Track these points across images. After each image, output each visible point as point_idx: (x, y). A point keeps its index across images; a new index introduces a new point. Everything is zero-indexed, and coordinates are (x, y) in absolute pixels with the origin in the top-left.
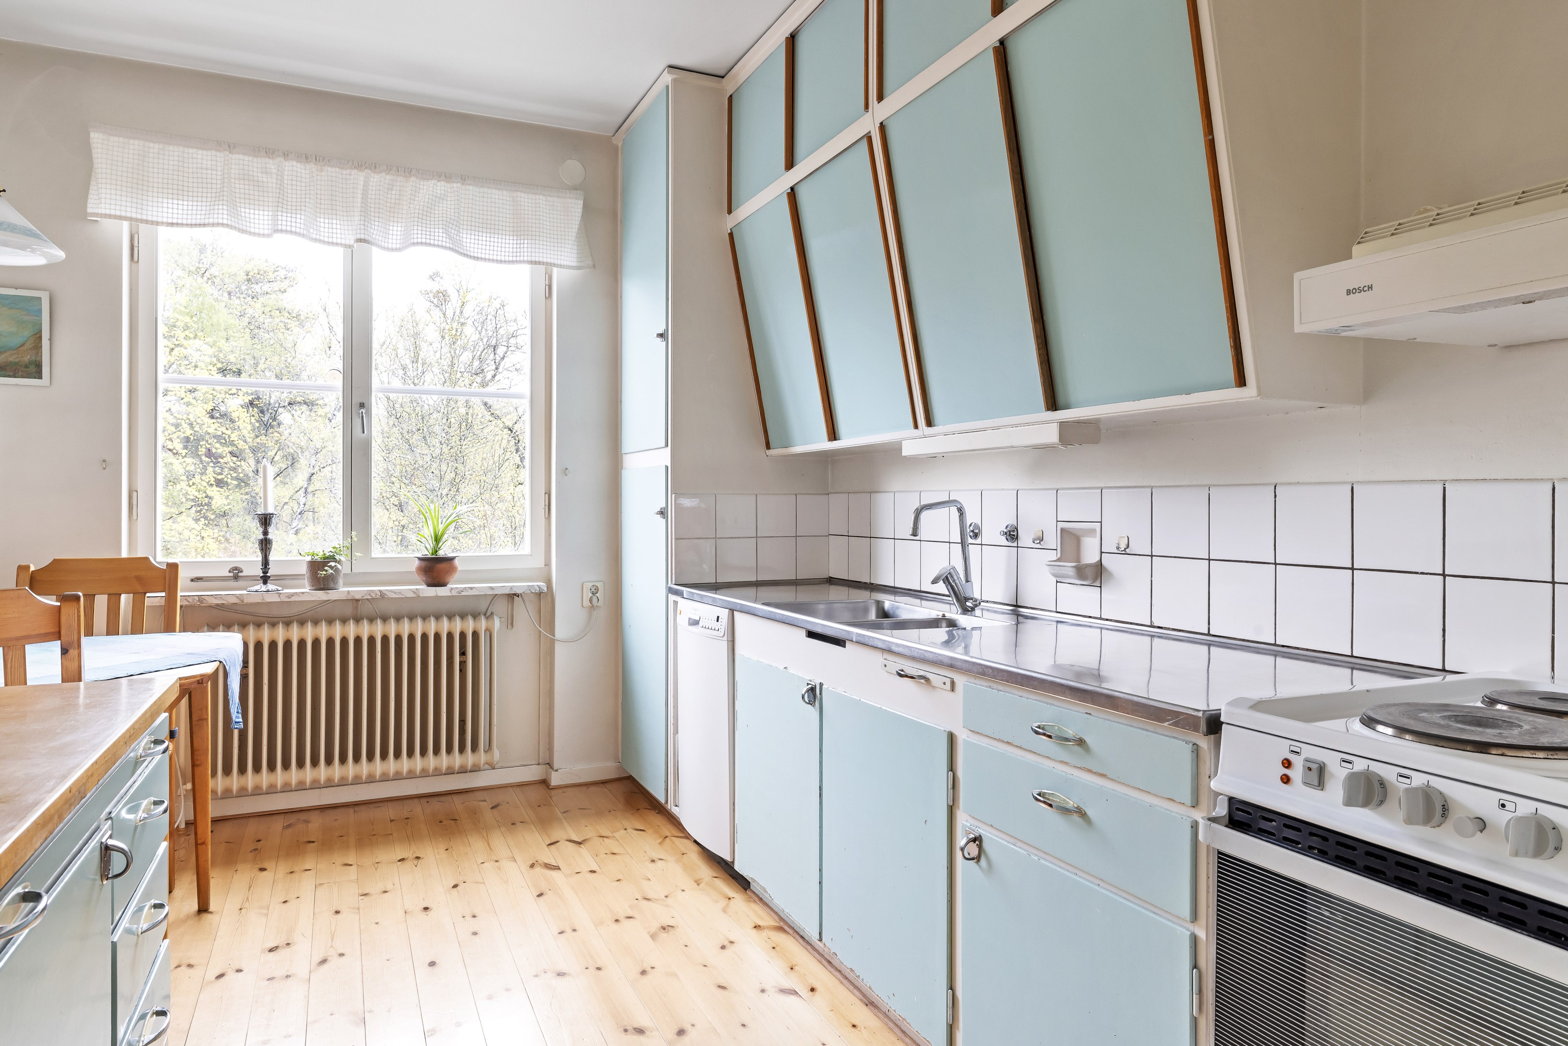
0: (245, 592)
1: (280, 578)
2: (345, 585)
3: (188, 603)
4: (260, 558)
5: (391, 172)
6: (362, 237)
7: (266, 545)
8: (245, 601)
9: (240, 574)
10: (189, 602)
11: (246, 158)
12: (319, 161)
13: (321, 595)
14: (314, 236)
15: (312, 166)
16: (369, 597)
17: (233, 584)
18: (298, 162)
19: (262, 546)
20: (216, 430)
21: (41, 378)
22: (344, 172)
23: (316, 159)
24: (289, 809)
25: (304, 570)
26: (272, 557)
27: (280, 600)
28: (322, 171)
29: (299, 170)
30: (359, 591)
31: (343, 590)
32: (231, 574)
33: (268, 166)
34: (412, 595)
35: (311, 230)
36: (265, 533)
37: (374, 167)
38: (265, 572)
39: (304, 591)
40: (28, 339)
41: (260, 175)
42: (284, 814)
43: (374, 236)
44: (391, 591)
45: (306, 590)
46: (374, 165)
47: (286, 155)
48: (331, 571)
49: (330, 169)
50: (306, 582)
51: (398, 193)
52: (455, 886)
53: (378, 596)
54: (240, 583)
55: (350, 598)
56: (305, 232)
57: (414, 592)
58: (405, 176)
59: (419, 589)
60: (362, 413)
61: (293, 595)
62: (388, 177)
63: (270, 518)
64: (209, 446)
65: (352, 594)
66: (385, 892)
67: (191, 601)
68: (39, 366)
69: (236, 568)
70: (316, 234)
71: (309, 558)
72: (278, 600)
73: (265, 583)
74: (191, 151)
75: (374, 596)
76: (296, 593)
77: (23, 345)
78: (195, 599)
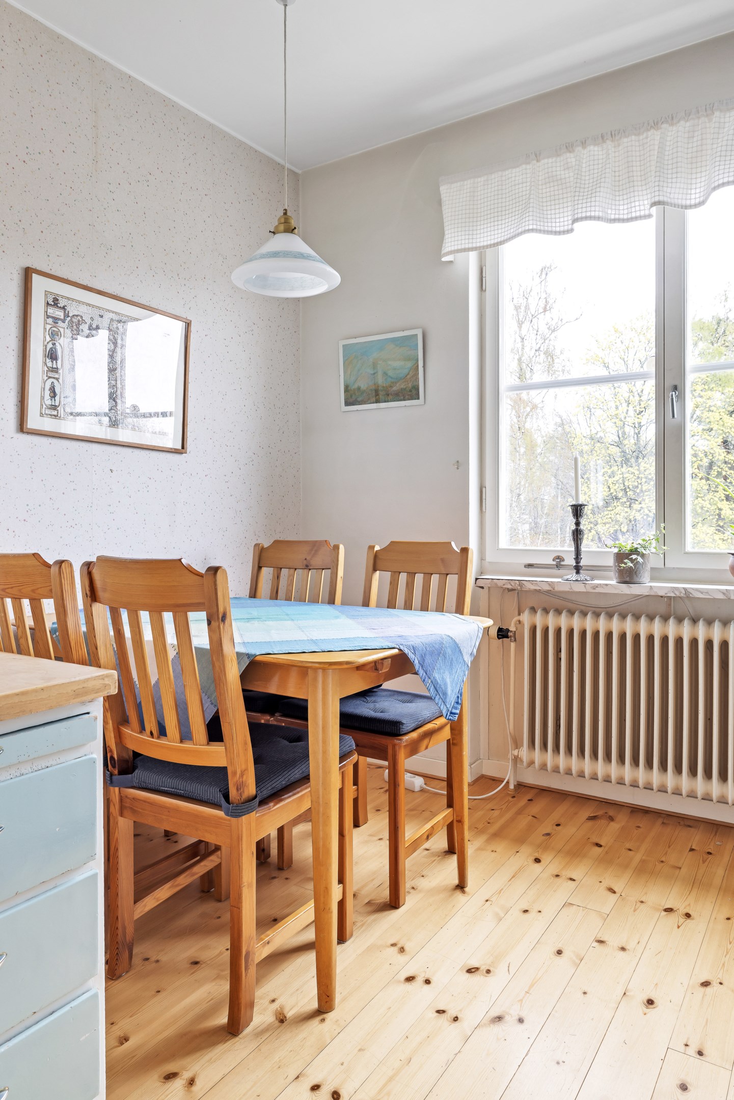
0: (560, 580)
1: (591, 568)
2: (653, 579)
3: (511, 587)
4: (573, 549)
5: (691, 117)
6: (657, 199)
7: (577, 536)
8: (556, 589)
9: (562, 563)
10: (512, 585)
11: (550, 160)
12: (615, 135)
13: (625, 589)
14: (613, 217)
15: (609, 144)
16: (673, 595)
17: (556, 571)
18: (595, 145)
19: (574, 536)
20: (725, 457)
21: (418, 399)
22: (641, 137)
23: (612, 135)
24: (605, 799)
25: (610, 561)
26: (583, 548)
27: (585, 591)
28: (619, 145)
29: (596, 153)
30: (662, 587)
31: (647, 585)
32: (554, 563)
33: (569, 160)
34: (721, 596)
35: (609, 211)
36: (578, 524)
37: (671, 120)
38: (578, 562)
39: (610, 583)
40: (410, 371)
41: (563, 172)
42: (598, 802)
43: (672, 196)
44: (697, 590)
45: (613, 582)
46: (670, 116)
47: (584, 144)
48: (631, 565)
49: (625, 140)
50: (613, 574)
51: (700, 138)
52: (706, 984)
53: (682, 595)
54: (561, 572)
55: (652, 593)
56: (601, 214)
57: (724, 593)
58: (707, 116)
59: (730, 590)
60: (672, 396)
61: (597, 586)
62: (688, 124)
63: (581, 510)
64: (720, 470)
65: (655, 590)
66: (623, 949)
67: (513, 584)
68: (417, 389)
69: (558, 557)
70: (615, 214)
71: (616, 550)
72: (584, 590)
73: (578, 572)
74: (507, 172)
75: (678, 594)
76: (600, 584)
77: (408, 374)
78: (516, 583)
